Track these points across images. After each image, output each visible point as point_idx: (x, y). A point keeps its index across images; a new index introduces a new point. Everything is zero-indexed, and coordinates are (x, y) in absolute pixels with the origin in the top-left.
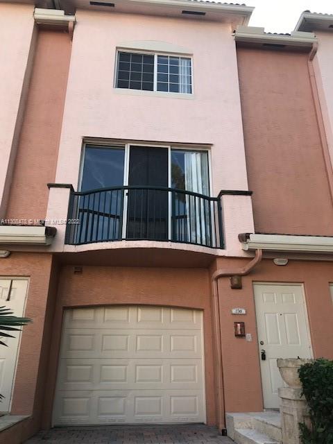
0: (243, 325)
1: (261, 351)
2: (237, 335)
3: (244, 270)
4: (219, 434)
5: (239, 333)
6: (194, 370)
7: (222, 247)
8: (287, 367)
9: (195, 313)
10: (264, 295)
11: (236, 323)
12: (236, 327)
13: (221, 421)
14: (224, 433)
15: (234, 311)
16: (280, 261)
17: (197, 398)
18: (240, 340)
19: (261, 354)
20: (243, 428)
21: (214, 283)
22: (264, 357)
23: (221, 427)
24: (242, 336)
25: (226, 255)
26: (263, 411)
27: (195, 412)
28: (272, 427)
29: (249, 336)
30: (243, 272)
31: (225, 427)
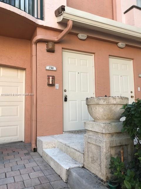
0: (53, 78)
1: (64, 96)
2: (49, 85)
3: (57, 38)
4: (31, 151)
5: (51, 83)
6: (17, 108)
7: (42, 18)
8: (98, 104)
9: (19, 72)
10: (69, 59)
11: (49, 76)
12: (49, 78)
13: (33, 142)
14: (35, 150)
15: (48, 68)
16: (82, 36)
17: (18, 126)
18: (51, 88)
19: (64, 98)
20: (49, 148)
21: (34, 46)
22: (66, 100)
23: (33, 146)
24: (53, 85)
25: (45, 25)
26: (63, 133)
27: (17, 135)
28: (74, 151)
29: (57, 86)
30: (56, 40)
31: (36, 146)
